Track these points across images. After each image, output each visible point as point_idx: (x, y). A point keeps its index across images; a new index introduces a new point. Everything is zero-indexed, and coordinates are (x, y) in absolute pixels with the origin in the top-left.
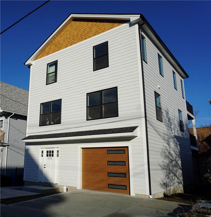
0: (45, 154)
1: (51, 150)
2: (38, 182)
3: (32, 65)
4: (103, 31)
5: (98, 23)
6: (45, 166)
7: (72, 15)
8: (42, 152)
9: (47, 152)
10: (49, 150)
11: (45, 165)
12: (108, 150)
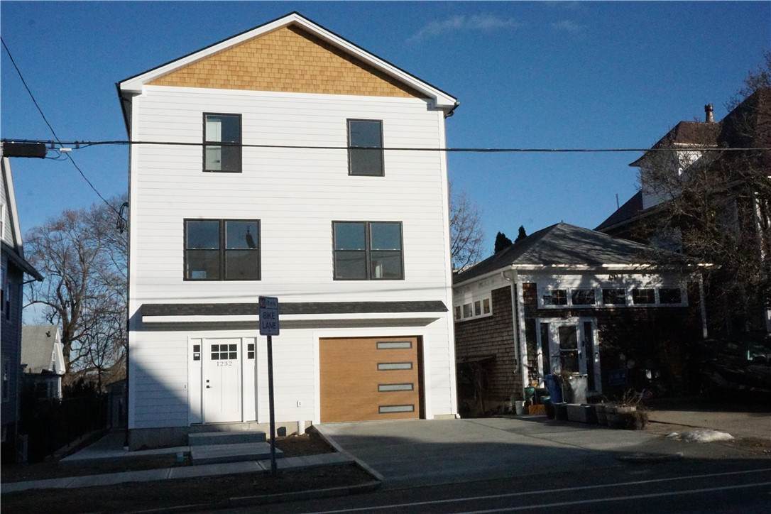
0: (207, 352)
1: (228, 342)
2: (189, 426)
3: (140, 96)
4: (370, 93)
5: (359, 69)
6: (208, 384)
7: (295, 15)
8: (197, 348)
9: (215, 348)
10: (220, 343)
11: (208, 381)
12: (377, 343)
